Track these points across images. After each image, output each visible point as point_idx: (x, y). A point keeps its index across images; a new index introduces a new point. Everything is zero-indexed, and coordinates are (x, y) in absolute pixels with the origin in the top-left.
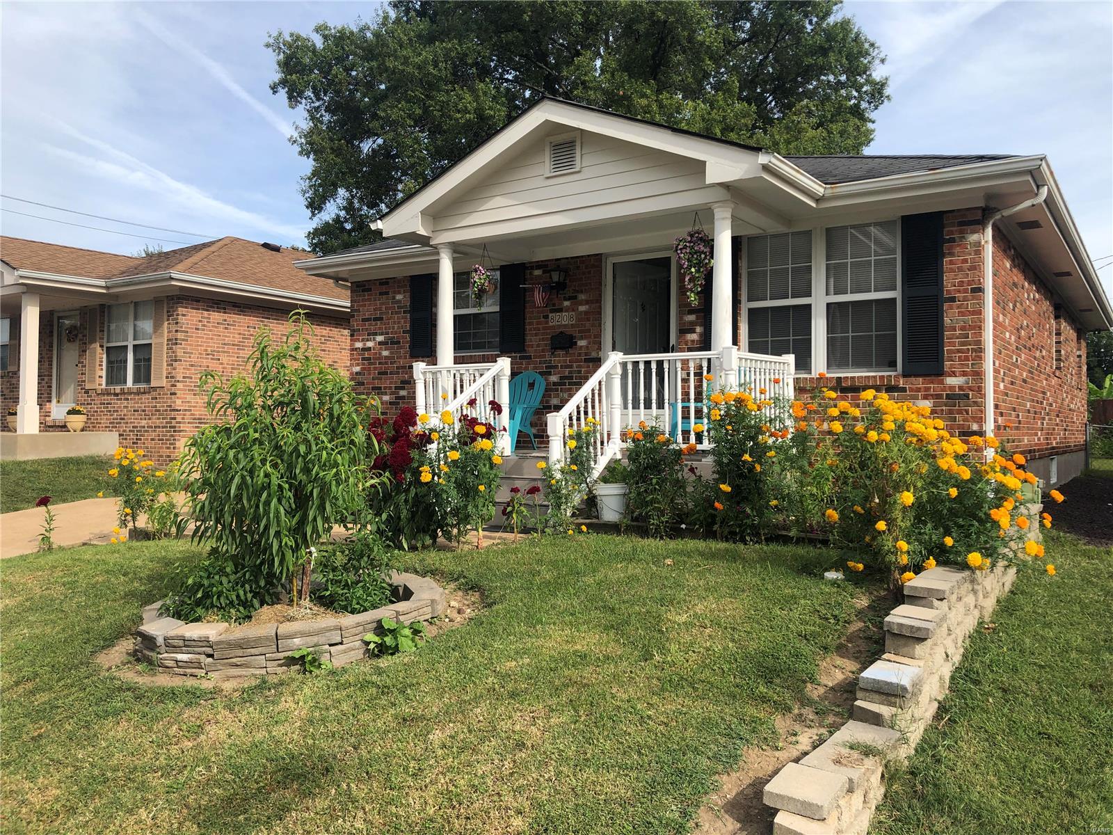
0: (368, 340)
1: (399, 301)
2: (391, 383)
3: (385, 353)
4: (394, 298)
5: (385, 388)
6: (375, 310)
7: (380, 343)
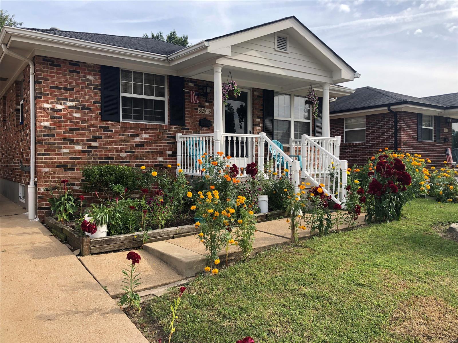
0: (57, 103)
1: (90, 80)
2: (83, 137)
3: (76, 115)
4: (85, 77)
5: (77, 140)
6: (65, 82)
7: (70, 107)
